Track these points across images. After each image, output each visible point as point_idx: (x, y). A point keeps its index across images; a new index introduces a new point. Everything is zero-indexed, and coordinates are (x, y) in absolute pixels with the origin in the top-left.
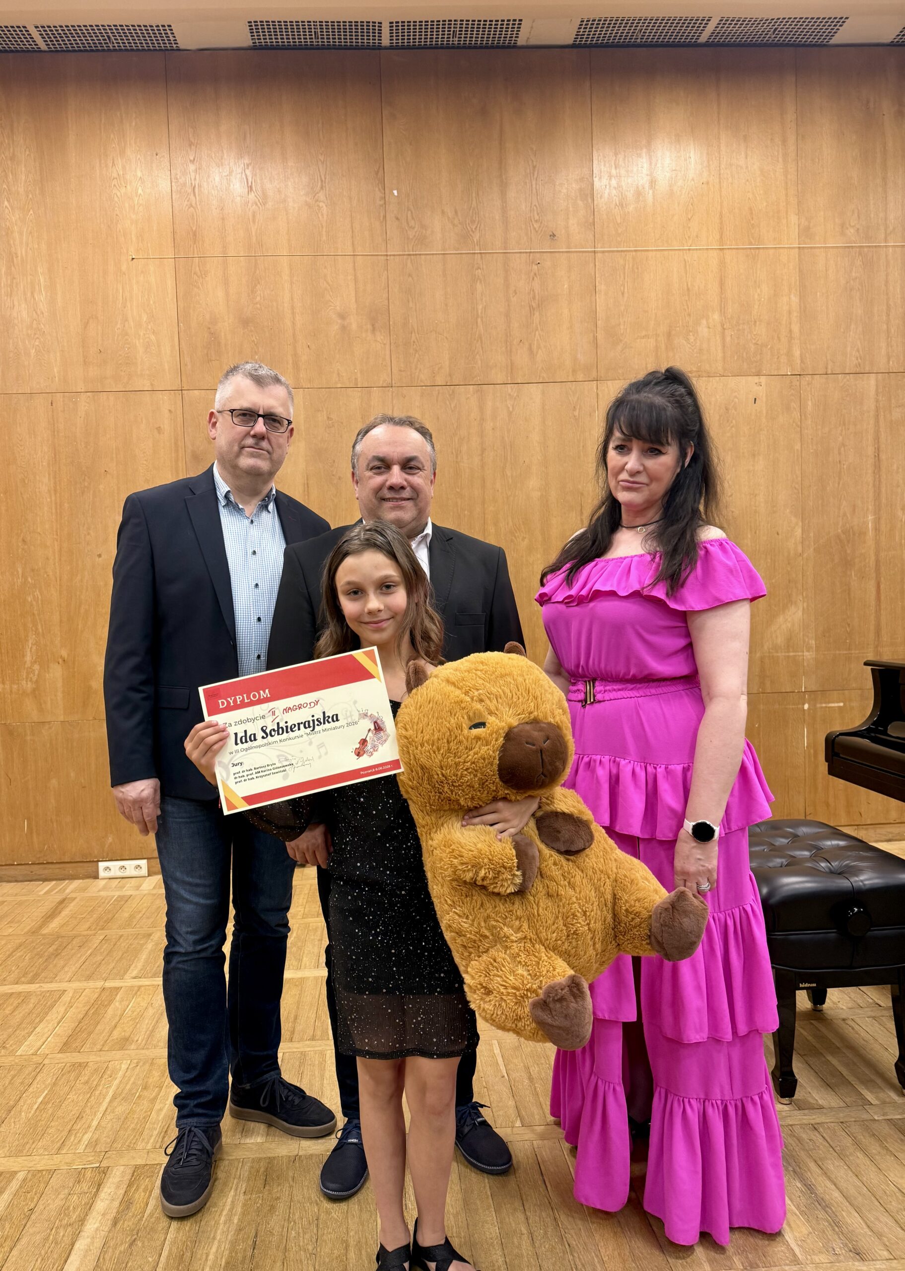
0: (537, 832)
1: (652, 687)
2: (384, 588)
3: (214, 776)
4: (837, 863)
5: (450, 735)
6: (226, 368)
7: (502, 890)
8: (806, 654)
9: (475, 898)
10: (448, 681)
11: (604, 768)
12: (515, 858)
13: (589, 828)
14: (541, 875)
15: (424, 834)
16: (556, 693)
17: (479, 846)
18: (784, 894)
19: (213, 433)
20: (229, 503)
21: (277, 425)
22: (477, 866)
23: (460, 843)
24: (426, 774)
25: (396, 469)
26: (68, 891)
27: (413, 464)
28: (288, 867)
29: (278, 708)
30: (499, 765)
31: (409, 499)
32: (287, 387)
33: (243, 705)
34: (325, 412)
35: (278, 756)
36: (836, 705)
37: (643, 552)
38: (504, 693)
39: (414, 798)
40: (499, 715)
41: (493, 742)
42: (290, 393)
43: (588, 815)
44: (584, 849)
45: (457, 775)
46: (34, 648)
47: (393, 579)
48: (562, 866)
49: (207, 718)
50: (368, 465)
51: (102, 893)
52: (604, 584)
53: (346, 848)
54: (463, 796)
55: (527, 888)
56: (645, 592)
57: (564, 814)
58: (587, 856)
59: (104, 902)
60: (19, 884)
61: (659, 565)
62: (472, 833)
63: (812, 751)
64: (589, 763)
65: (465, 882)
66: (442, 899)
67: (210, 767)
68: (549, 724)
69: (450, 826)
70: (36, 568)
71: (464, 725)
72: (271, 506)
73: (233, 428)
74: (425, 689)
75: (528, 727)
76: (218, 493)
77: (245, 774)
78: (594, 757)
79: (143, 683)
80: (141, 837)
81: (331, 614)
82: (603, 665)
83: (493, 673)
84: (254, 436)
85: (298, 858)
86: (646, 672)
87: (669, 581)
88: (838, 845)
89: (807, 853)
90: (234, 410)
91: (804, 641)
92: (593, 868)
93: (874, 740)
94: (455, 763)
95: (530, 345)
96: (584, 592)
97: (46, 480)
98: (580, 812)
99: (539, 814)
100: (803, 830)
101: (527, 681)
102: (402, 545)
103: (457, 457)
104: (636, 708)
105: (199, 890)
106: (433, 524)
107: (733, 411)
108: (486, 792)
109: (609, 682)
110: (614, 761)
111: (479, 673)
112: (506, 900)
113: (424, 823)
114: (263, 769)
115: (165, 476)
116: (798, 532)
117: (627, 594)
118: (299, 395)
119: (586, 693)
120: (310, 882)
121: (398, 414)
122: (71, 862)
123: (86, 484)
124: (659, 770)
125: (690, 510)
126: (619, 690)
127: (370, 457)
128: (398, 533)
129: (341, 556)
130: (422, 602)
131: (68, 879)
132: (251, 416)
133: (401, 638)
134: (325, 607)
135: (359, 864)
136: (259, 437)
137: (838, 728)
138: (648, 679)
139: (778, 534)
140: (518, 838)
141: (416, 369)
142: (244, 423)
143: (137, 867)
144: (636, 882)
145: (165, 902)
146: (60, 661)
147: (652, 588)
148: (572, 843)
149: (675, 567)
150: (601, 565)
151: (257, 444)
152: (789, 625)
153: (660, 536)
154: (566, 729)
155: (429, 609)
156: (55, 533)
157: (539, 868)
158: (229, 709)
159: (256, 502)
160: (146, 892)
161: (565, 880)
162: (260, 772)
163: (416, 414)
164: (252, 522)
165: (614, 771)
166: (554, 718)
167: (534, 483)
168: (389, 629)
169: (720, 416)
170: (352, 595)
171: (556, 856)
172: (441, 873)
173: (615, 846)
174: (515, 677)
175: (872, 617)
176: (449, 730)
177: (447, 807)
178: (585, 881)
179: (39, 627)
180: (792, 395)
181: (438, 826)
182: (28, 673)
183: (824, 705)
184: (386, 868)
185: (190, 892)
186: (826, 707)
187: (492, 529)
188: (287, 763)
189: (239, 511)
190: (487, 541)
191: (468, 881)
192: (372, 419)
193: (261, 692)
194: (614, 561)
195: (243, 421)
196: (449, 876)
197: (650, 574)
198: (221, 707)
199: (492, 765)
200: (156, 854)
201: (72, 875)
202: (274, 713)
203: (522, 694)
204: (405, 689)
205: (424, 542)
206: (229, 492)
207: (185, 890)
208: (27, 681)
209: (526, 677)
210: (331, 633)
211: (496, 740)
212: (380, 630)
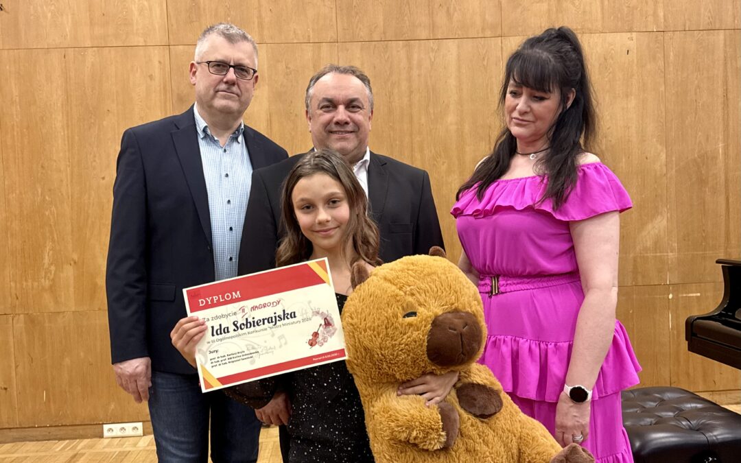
0: (457, 400)
1: (544, 281)
2: (331, 203)
3: (194, 361)
4: (695, 422)
5: (388, 322)
6: (204, 28)
7: (430, 447)
8: (670, 254)
9: (408, 454)
10: (385, 279)
11: (507, 346)
12: (440, 421)
13: (499, 396)
14: (462, 436)
15: (366, 402)
16: (471, 288)
17: (412, 412)
18: (653, 447)
19: (193, 80)
20: (206, 136)
21: (245, 73)
22: (410, 428)
23: (396, 410)
24: (369, 354)
25: (341, 108)
26: (79, 448)
27: (355, 103)
28: (256, 427)
29: (247, 307)
30: (427, 346)
31: (351, 132)
32: (253, 43)
33: (219, 304)
34: (284, 63)
35: (246, 346)
36: (694, 295)
37: (534, 175)
38: (431, 288)
39: (359, 374)
40: (428, 306)
41: (423, 328)
42: (255, 48)
43: (498, 386)
44: (495, 413)
45: (393, 355)
46: (51, 252)
47: (338, 195)
48: (478, 427)
49: (189, 314)
50: (319, 105)
51: (106, 450)
52: (504, 201)
53: (302, 413)
54: (399, 371)
55: (450, 445)
56: (536, 207)
57: (479, 385)
58: (497, 418)
59: (108, 457)
60: (40, 442)
61: (546, 185)
62: (406, 401)
63: (675, 332)
64: (495, 342)
65: (400, 441)
66: (382, 454)
67: (192, 354)
68: (467, 313)
69: (388, 395)
70: (52, 188)
71: (399, 315)
72: (241, 138)
73: (210, 76)
74: (367, 285)
75: (450, 316)
76: (198, 128)
77: (220, 359)
78: (499, 337)
79: (139, 280)
80: (136, 405)
81: (289, 225)
82: (504, 265)
83: (422, 272)
84: (226, 83)
85: (265, 419)
86: (539, 270)
87: (554, 198)
88: (696, 407)
89: (671, 414)
90: (210, 62)
91: (668, 244)
92: (502, 429)
93: (725, 323)
94: (392, 345)
95: (448, 8)
96: (488, 207)
97: (60, 118)
98: (492, 383)
99: (459, 385)
100: (668, 395)
101: (449, 278)
102: (345, 168)
103: (390, 98)
104: (531, 297)
105: (184, 446)
106: (371, 152)
107: (611, 61)
108: (417, 368)
109: (510, 277)
110: (515, 340)
111: (410, 272)
112: (433, 455)
113: (366, 393)
114: (234, 356)
115: (156, 115)
116: (663, 156)
117: (523, 208)
118: (263, 50)
119: (492, 286)
120: (273, 439)
121: (342, 64)
122: (81, 425)
123: (93, 121)
124: (549, 346)
125: (572, 142)
126: (518, 283)
127: (321, 99)
128: (342, 159)
129: (296, 178)
130: (361, 214)
131: (79, 438)
132: (224, 66)
133: (345, 242)
134: (284, 219)
135: (313, 427)
136: (231, 84)
137: (696, 313)
138: (541, 276)
139: (647, 158)
140: (442, 404)
141: (357, 28)
142: (218, 72)
143: (134, 429)
144: (536, 439)
145: (157, 457)
146: (72, 263)
147: (541, 204)
148: (486, 408)
149: (559, 186)
150: (502, 185)
151: (228, 89)
152: (657, 231)
153: (548, 161)
154: (481, 317)
155: (368, 219)
156: (67, 160)
157: (460, 429)
158: (207, 307)
159: (228, 135)
160: (141, 449)
161: (480, 438)
162: (232, 358)
163: (357, 64)
164: (225, 151)
165: (515, 348)
166: (471, 308)
167: (451, 118)
168: (336, 235)
169: (600, 64)
170: (306, 210)
171: (473, 419)
172: (381, 434)
173: (519, 410)
174: (439, 275)
175: (723, 224)
176: (387, 318)
177: (385, 381)
178: (496, 439)
179: (55, 236)
180: (658, 47)
181: (378, 396)
182: (46, 273)
183: (684, 295)
184: (336, 429)
185: (176, 448)
186: (686, 297)
187: (418, 156)
188: (254, 351)
189: (215, 142)
190: (414, 166)
191: (403, 440)
192: (322, 68)
193: (234, 293)
194: (512, 182)
195: (218, 70)
196: (388, 436)
197: (539, 193)
198: (201, 305)
199: (422, 347)
200: (149, 418)
201: (82, 435)
202: (243, 311)
203: (445, 289)
204: (350, 284)
205: (363, 167)
206: (206, 127)
207: (173, 446)
208: (45, 279)
209: (448, 275)
210: (290, 240)
211: (425, 326)
212: (329, 237)
